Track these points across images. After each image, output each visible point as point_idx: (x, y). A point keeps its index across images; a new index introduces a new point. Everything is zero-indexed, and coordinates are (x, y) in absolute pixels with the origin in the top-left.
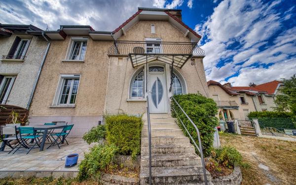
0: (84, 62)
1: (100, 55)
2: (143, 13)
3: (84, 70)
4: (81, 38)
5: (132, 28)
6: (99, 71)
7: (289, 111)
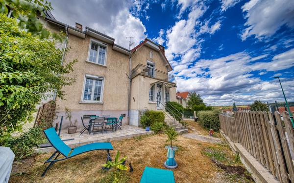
0: (106, 67)
1: (119, 65)
2: (148, 42)
3: (108, 74)
4: (101, 43)
5: (140, 50)
6: (119, 78)
7: (191, 108)
